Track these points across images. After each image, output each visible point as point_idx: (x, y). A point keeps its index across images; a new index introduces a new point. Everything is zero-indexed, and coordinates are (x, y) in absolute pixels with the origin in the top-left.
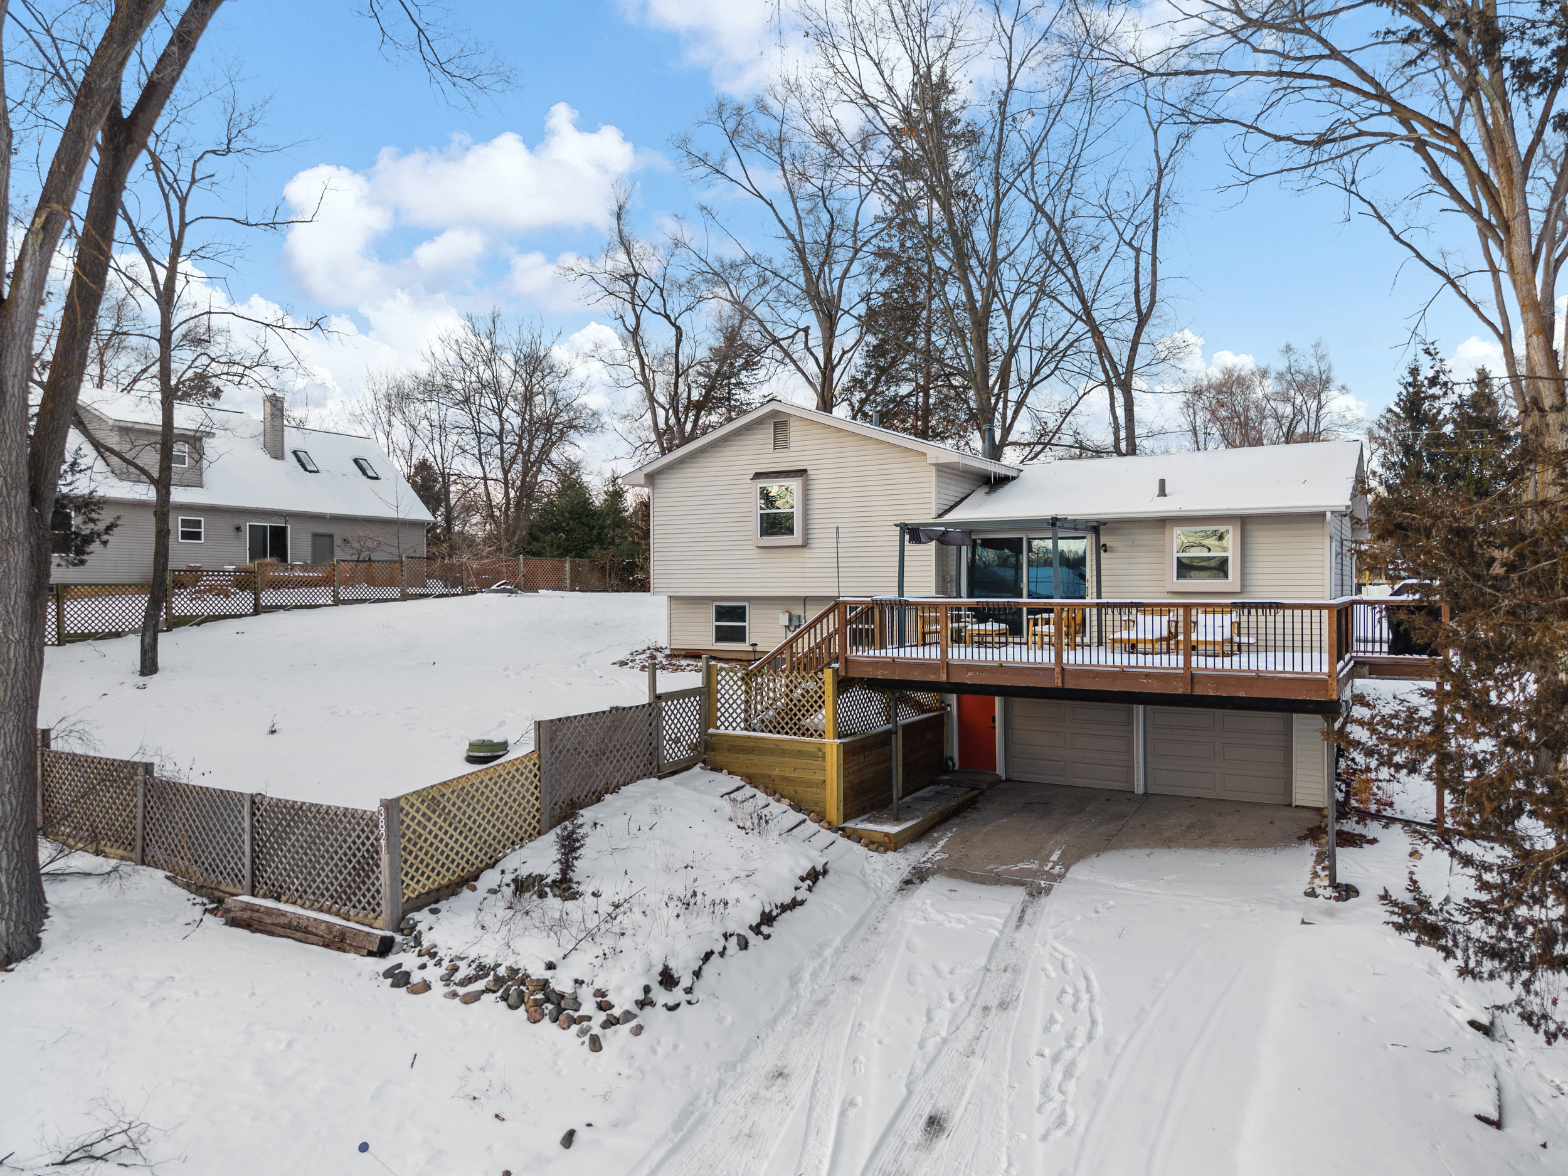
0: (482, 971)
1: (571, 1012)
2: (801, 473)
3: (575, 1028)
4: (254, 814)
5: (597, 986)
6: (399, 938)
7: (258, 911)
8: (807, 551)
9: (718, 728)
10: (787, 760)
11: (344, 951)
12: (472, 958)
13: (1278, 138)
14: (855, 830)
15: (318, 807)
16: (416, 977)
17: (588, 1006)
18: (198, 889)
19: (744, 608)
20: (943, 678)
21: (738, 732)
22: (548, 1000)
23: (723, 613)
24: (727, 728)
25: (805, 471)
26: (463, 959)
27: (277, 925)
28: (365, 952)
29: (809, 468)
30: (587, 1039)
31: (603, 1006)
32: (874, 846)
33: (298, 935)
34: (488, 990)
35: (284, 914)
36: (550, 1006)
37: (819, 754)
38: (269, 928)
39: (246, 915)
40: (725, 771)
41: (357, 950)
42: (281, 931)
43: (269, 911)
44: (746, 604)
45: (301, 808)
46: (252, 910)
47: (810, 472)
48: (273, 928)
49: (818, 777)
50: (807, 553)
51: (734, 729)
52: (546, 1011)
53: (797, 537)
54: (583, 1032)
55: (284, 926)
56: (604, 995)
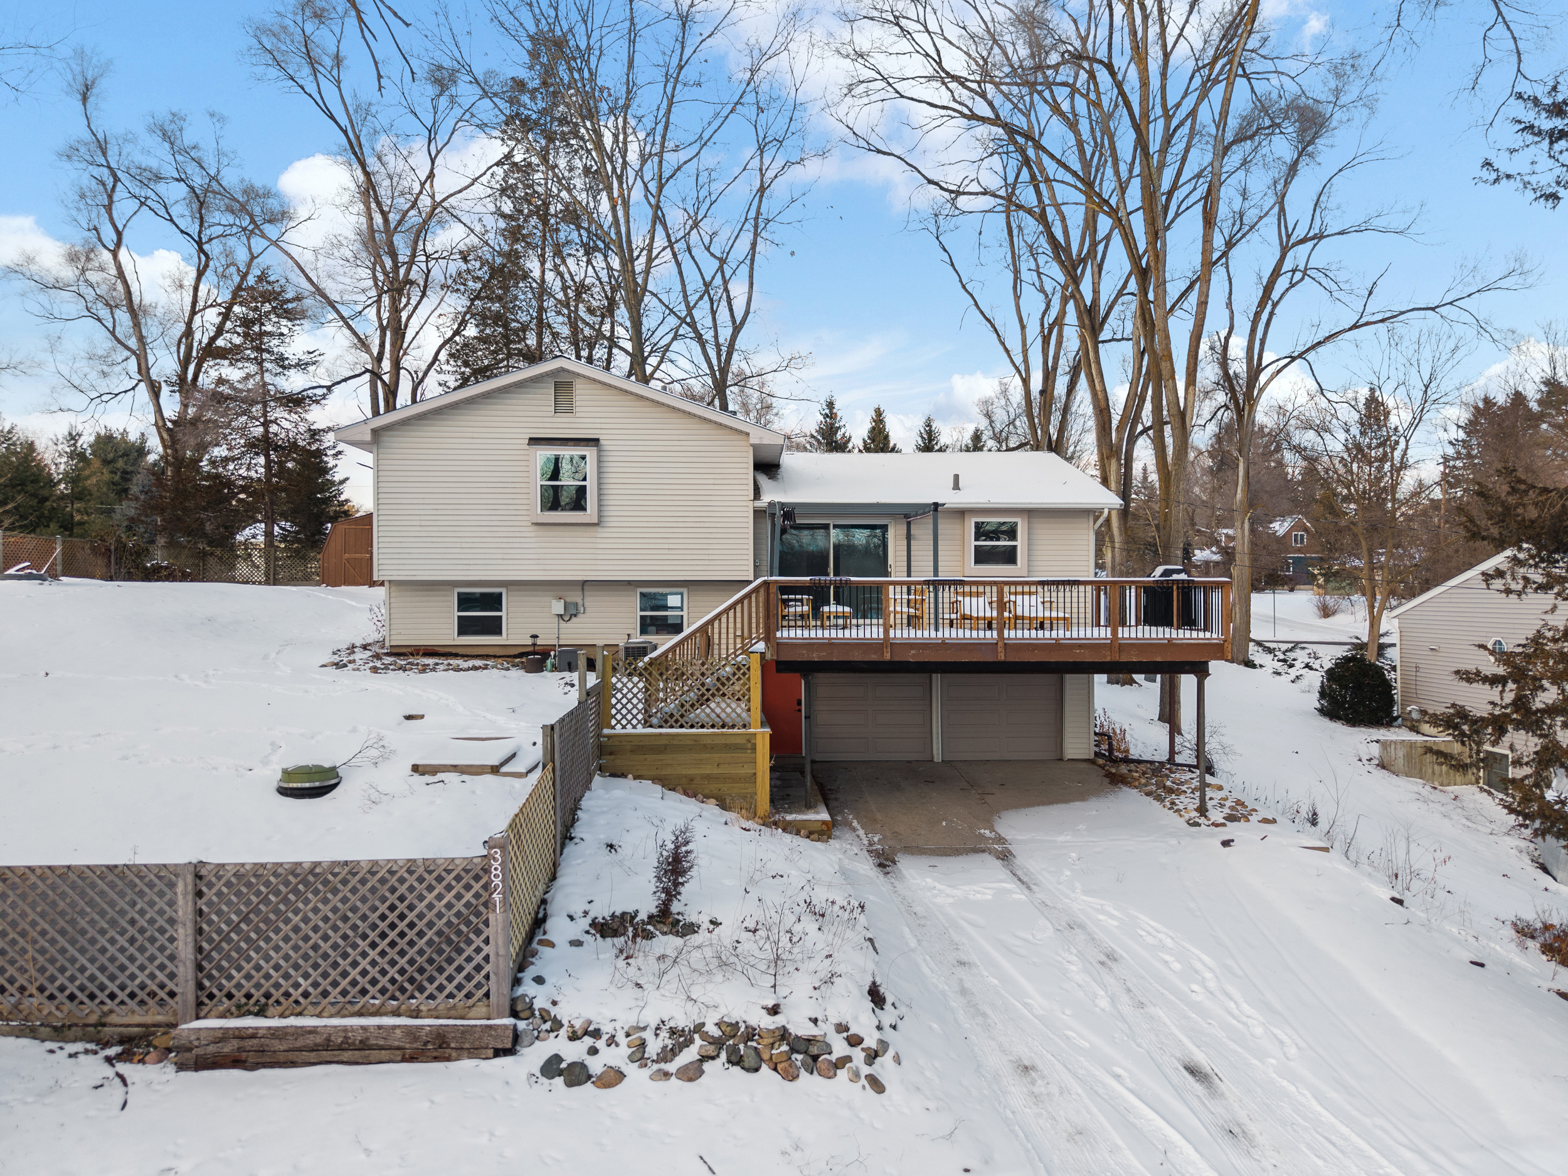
0: (681, 1038)
1: (827, 1056)
2: (594, 442)
3: (843, 1074)
4: (199, 894)
5: (834, 1020)
6: (522, 1025)
7: (253, 1036)
8: (600, 529)
9: (613, 727)
10: (708, 755)
11: (448, 1059)
12: (653, 1025)
13: (930, 182)
14: (790, 823)
15: (351, 867)
16: (596, 1065)
17: (840, 1048)
18: (60, 1033)
19: (500, 595)
20: (887, 657)
21: (640, 730)
22: (793, 1050)
23: (465, 601)
24: (624, 727)
25: (597, 440)
26: (644, 1029)
27: (300, 1050)
28: (490, 1052)
29: (601, 437)
30: (863, 1081)
31: (854, 1041)
32: (815, 836)
33: (346, 1055)
34: (704, 1058)
35: (313, 1031)
36: (800, 1057)
37: (750, 744)
38: (282, 1057)
39: (228, 1048)
40: (630, 776)
41: (475, 1051)
42: (312, 1056)
43: (276, 1034)
44: (504, 591)
45: (311, 872)
46: (242, 1038)
47: (602, 442)
48: (292, 1056)
49: (747, 770)
50: (600, 532)
51: (634, 727)
52: (799, 1064)
53: (590, 513)
54: (856, 1076)
55: (314, 1049)
56: (847, 1029)
